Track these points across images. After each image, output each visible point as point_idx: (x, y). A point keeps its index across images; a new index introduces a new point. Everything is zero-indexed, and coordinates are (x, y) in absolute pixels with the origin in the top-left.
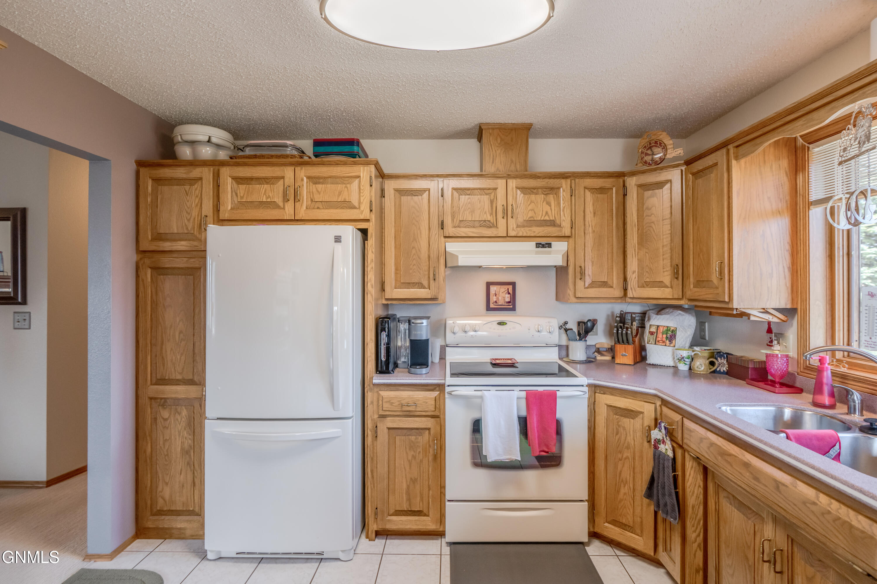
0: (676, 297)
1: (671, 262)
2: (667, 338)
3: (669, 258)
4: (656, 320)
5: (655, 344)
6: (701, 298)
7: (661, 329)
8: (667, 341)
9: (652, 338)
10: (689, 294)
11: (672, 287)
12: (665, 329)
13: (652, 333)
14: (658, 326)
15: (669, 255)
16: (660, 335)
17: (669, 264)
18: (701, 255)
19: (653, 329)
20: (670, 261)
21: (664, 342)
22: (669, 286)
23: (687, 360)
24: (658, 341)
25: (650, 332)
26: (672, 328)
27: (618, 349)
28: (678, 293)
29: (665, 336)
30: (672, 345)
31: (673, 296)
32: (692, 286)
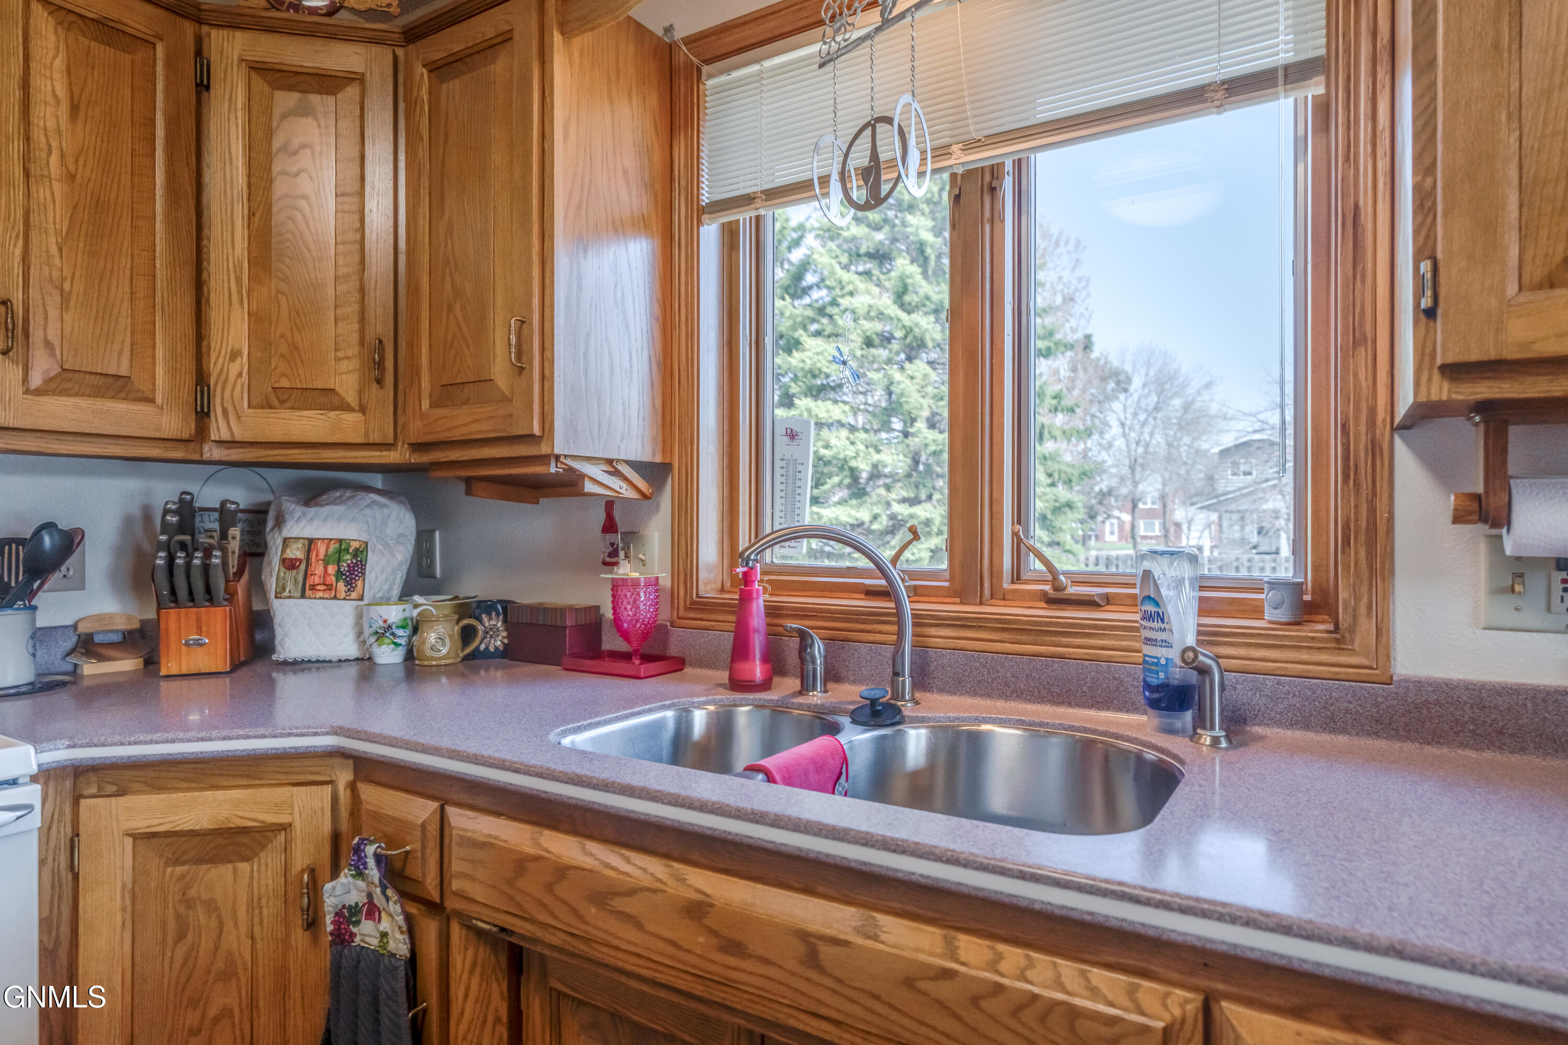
0: (376, 437)
1: (362, 331)
2: (339, 574)
3: (355, 318)
4: (303, 523)
5: (303, 596)
6: (456, 435)
7: (322, 549)
8: (341, 586)
9: (292, 580)
10: (416, 429)
11: (363, 409)
12: (333, 547)
13: (290, 564)
14: (311, 541)
15: (356, 307)
16: (319, 569)
17: (355, 336)
18: (457, 307)
19: (296, 552)
20: (356, 326)
21: (329, 587)
22: (355, 404)
23: (400, 632)
24: (313, 587)
25: (284, 561)
26: (355, 545)
27: (173, 625)
28: (382, 429)
29: (332, 569)
30: (354, 595)
31: (367, 435)
32: (425, 404)
